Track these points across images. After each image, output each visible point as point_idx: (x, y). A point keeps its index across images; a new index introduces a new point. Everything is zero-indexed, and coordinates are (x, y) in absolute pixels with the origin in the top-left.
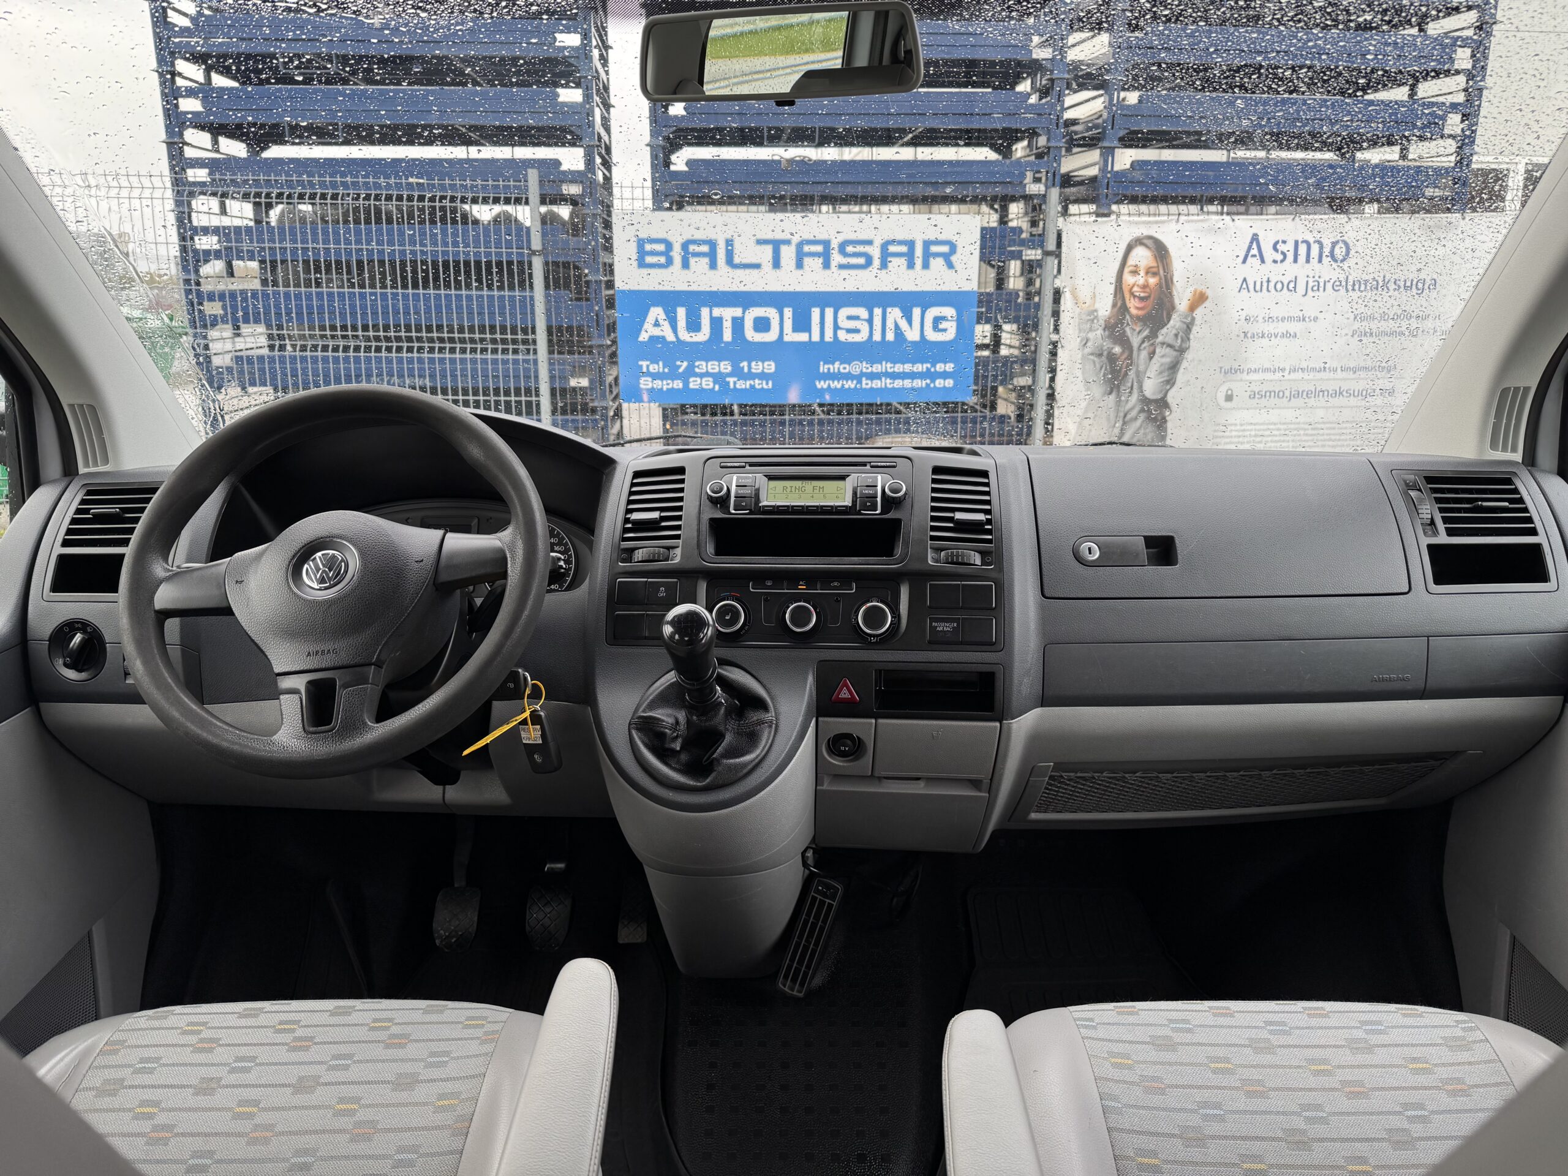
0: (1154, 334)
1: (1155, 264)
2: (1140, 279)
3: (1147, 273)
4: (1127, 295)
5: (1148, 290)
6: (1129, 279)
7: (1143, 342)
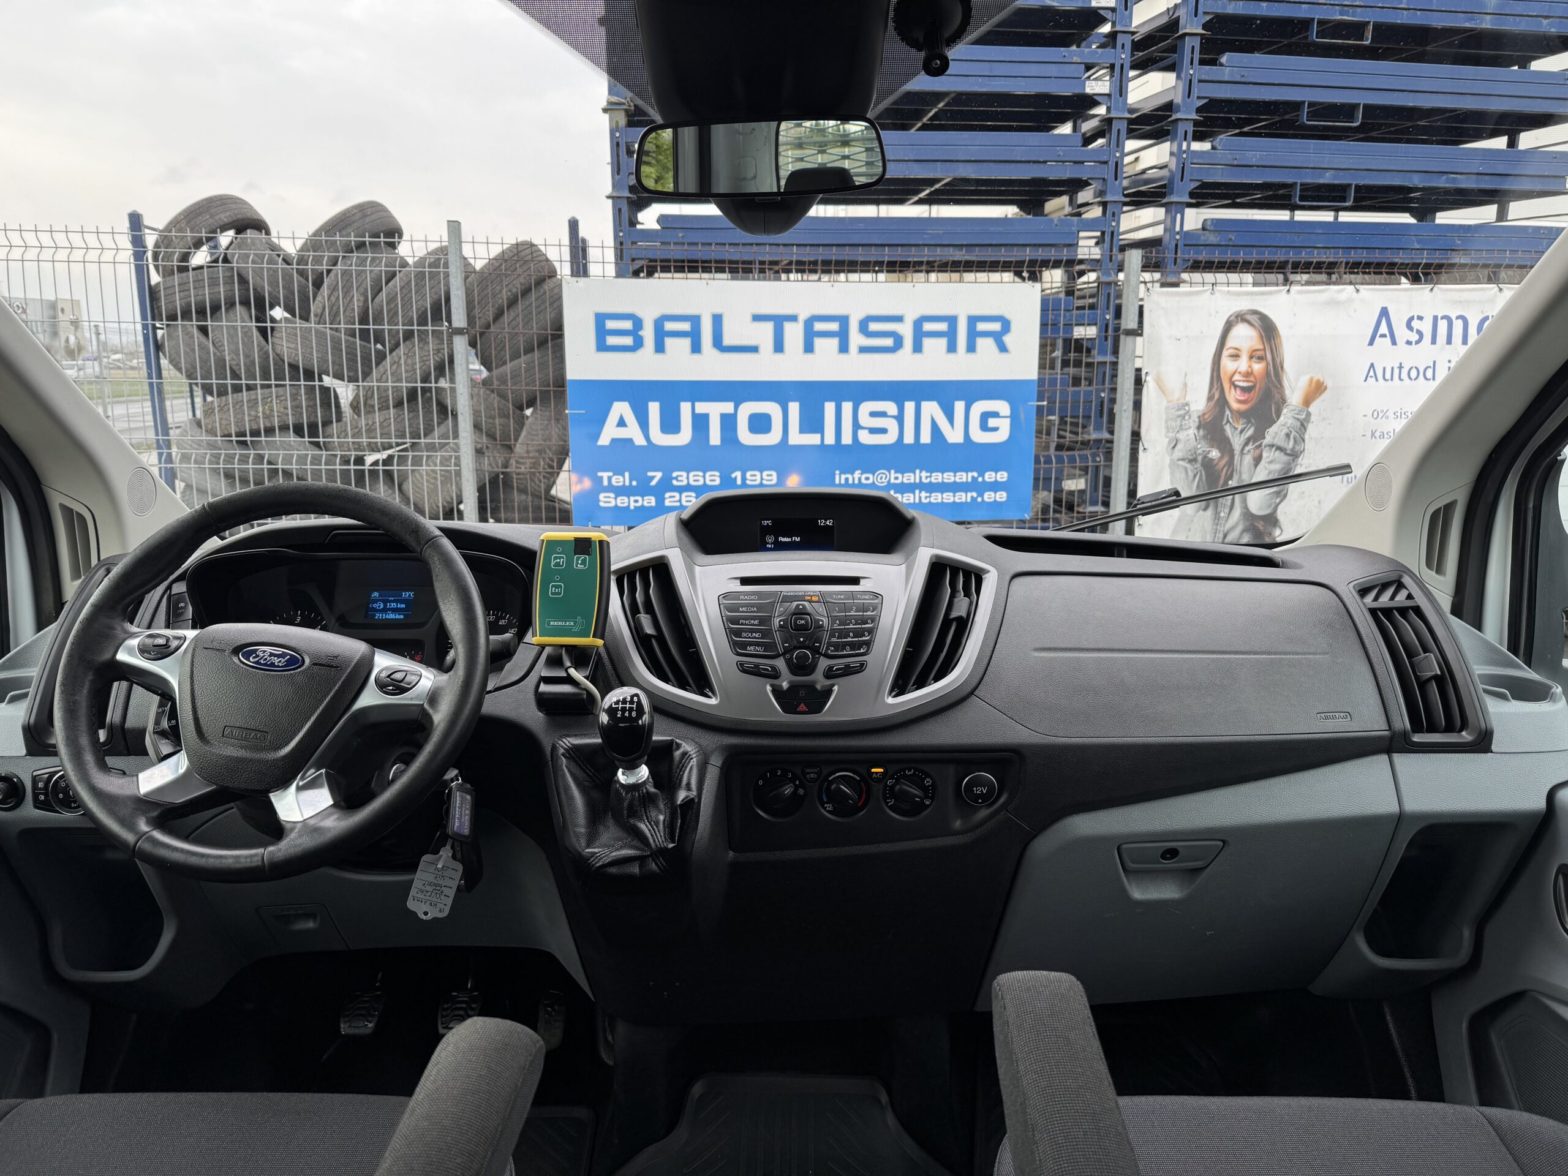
0: (1259, 435)
1: (1261, 347)
2: (1243, 364)
3: (1251, 357)
4: (1226, 385)
5: (1252, 379)
6: (1228, 365)
7: (1246, 444)
